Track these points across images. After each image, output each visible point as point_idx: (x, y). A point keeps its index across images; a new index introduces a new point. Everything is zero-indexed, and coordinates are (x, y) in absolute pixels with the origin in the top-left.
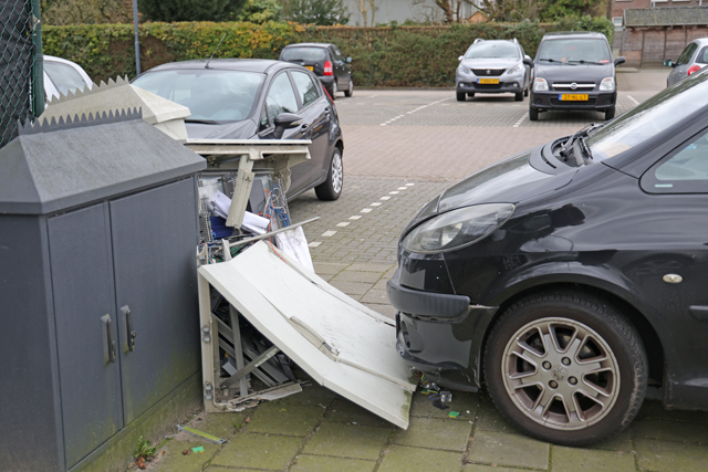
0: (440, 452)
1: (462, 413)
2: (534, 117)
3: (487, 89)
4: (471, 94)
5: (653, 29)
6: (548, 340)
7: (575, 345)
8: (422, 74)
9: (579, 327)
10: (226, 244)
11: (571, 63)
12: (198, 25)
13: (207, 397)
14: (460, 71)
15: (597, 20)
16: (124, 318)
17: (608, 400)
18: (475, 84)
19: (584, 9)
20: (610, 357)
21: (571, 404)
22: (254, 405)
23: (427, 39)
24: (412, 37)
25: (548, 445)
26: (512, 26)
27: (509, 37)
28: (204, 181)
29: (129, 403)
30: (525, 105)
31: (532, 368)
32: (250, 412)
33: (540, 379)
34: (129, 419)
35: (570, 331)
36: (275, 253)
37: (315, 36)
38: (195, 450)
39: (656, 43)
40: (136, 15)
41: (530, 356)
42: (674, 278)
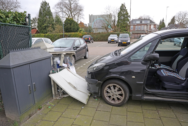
0: (92, 108)
1: (98, 99)
2: (119, 46)
3: (112, 42)
4: (110, 42)
5: (136, 34)
6: (112, 88)
7: (117, 89)
8: (104, 39)
9: (117, 86)
10: (58, 69)
11: (124, 38)
12: (72, 33)
13: (53, 97)
14: (108, 39)
15: (128, 32)
16: (34, 85)
17: (122, 98)
18: (111, 41)
19: (126, 31)
20: (123, 91)
21: (116, 99)
22: (62, 98)
23: (104, 34)
24: (102, 34)
25: (112, 106)
26: (116, 33)
27: (115, 34)
28: (56, 58)
29: (36, 100)
30: (117, 44)
31: (109, 93)
32: (61, 99)
33: (111, 95)
34: (36, 102)
35: (116, 86)
36: (69, 70)
37: (88, 34)
38: (49, 107)
39: (136, 35)
40: (64, 31)
41: (109, 91)
42: (134, 77)
